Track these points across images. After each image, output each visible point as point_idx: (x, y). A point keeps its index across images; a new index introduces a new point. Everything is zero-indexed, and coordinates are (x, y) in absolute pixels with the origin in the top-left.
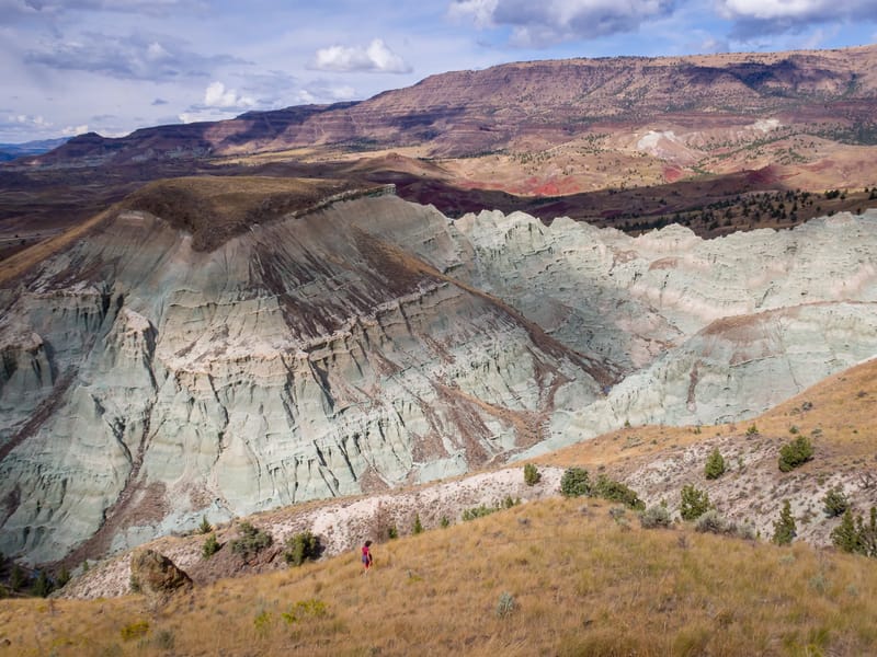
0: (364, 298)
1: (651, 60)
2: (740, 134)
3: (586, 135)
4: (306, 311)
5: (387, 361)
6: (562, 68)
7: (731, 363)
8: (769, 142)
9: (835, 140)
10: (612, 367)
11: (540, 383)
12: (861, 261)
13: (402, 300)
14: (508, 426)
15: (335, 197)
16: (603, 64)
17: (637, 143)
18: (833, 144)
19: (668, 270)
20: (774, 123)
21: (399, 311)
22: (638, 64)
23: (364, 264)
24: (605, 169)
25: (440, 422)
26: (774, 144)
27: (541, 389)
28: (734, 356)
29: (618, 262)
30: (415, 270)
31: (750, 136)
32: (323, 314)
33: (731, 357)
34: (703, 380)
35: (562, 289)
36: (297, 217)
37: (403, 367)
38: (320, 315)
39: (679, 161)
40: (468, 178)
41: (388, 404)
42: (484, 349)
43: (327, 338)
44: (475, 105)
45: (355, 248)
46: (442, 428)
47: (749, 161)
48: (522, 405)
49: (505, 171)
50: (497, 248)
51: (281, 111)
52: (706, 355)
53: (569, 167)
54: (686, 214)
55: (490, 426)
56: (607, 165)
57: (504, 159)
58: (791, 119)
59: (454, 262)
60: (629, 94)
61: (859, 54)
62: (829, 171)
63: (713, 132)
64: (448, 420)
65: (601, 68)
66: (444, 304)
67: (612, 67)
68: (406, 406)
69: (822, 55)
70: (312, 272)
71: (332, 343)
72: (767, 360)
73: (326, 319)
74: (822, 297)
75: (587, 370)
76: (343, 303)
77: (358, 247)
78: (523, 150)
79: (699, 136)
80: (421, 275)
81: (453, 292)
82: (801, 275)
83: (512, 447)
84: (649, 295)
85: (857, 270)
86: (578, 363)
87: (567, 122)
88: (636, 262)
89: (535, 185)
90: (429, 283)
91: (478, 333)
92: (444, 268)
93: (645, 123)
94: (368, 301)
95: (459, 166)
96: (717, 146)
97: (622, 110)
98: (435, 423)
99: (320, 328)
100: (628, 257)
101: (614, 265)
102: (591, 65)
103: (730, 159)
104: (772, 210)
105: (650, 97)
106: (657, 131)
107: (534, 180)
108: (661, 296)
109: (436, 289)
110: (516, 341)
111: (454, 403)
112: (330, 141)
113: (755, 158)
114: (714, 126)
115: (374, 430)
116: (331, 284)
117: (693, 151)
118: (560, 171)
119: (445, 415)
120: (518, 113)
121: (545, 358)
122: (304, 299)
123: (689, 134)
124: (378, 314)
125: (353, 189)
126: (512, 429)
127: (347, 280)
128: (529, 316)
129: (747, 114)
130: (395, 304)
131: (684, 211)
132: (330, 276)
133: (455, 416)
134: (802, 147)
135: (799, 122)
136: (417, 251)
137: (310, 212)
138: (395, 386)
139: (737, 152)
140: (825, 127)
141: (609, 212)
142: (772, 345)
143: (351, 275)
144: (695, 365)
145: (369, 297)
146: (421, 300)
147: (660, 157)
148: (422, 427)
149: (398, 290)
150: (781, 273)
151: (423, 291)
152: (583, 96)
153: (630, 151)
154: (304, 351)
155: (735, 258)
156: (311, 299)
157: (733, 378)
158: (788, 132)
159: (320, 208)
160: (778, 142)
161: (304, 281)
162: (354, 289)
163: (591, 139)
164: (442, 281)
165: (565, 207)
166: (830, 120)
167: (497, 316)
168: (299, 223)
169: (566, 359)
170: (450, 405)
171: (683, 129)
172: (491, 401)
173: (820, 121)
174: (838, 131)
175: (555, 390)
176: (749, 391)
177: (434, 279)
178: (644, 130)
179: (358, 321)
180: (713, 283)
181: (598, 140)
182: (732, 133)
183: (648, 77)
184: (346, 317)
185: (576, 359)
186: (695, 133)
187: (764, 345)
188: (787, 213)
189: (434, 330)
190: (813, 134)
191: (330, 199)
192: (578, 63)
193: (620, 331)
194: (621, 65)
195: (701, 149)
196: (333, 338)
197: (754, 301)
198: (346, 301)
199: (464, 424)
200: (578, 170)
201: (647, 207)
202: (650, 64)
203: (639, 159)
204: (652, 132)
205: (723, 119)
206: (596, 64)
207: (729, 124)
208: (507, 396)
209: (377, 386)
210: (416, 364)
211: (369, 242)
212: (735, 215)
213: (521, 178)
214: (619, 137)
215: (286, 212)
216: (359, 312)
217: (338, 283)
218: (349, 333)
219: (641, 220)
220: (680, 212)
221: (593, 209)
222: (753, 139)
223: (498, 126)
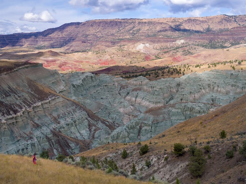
0: (29, 102)
1: (141, 20)
2: (171, 45)
3: (119, 45)
4: (7, 106)
5: (35, 123)
6: (111, 22)
7: (152, 122)
8: (181, 48)
9: (203, 47)
10: (116, 124)
11: (90, 130)
12: (200, 89)
13: (42, 102)
14: (77, 145)
15: (20, 67)
16: (125, 21)
17: (136, 47)
18: (202, 48)
19: (138, 91)
20: (182, 41)
21: (41, 106)
22: (137, 21)
23: (30, 90)
24: (125, 56)
25: (53, 144)
26: (182, 48)
27: (90, 132)
28: (154, 120)
29: (121, 89)
30: (48, 92)
31: (175, 46)
32: (13, 107)
33: (152, 121)
34: (143, 128)
35: (102, 98)
36: (6, 74)
37: (41, 125)
38: (12, 108)
39: (151, 54)
40: (77, 59)
41: (35, 138)
42: (71, 119)
43: (14, 116)
44: (81, 34)
45: (27, 85)
46: (54, 146)
47: (174, 54)
48: (84, 138)
49: (90, 57)
50: (79, 84)
51: (11, 35)
52: (145, 120)
53: (112, 56)
54: (150, 72)
55: (71, 145)
56: (126, 55)
57: (90, 53)
58: (188, 40)
59: (62, 89)
60: (134, 31)
61: (210, 19)
62: (199, 58)
63: (162, 44)
64: (56, 143)
65: (124, 22)
66: (57, 104)
67: (128, 22)
68: (42, 138)
69: (198, 19)
70: (10, 93)
71: (16, 117)
72: (164, 122)
73: (14, 109)
74: (187, 100)
75: (107, 126)
76: (21, 104)
77: (28, 84)
78: (97, 50)
79: (157, 45)
80: (50, 94)
81: (61, 99)
82: (181, 93)
83: (78, 152)
84: (131, 100)
85: (199, 92)
86: (104, 123)
87: (112, 40)
88: (128, 89)
89: (101, 62)
90: (52, 97)
91: (69, 113)
92: (59, 91)
93: (139, 41)
94: (30, 103)
95: (74, 55)
96: (164, 49)
97: (132, 36)
98: (52, 144)
99: (11, 112)
100: (125, 87)
101: (120, 90)
102: (121, 21)
103: (168, 53)
104: (177, 71)
105: (141, 32)
106: (143, 44)
107: (100, 60)
108: (136, 100)
109: (55, 98)
110: (82, 116)
111: (58, 137)
112: (28, 46)
113: (176, 53)
114: (162, 42)
115: (29, 147)
116: (17, 97)
117: (155, 51)
118: (109, 57)
119: (55, 142)
120: (95, 37)
121: (92, 122)
122: (7, 102)
123: (154, 45)
124: (33, 107)
125: (27, 65)
126: (78, 146)
127: (23, 96)
128: (88, 108)
129: (174, 38)
130: (40, 104)
131: (150, 71)
132: (16, 94)
133: (58, 142)
134: (192, 49)
135: (191, 41)
136: (50, 86)
137: (11, 72)
138: (38, 132)
139: (170, 51)
140: (200, 43)
141: (125, 71)
142: (166, 116)
143: (24, 94)
144: (141, 124)
145: (31, 101)
146: (49, 102)
147: (144, 52)
148: (46, 145)
149: (41, 99)
150: (175, 92)
151: (50, 99)
152: (118, 31)
153: (134, 50)
154: (5, 120)
155: (159, 87)
156: (9, 102)
157: (153, 128)
158: (187, 44)
159: (15, 71)
160: (184, 48)
161: (7, 96)
162: (25, 99)
163: (120, 46)
164: (57, 96)
165: (110, 69)
166: (201, 40)
167: (76, 108)
168: (6, 76)
169: (100, 122)
170: (57, 138)
171: (152, 43)
172: (73, 136)
173: (198, 41)
174: (204, 44)
175: (95, 132)
176: (158, 132)
177: (54, 95)
178: (138, 43)
179: (26, 109)
180: (152, 96)
181: (123, 47)
182: (168, 44)
183: (140, 25)
184: (21, 108)
185: (103, 122)
186: (156, 44)
187: (163, 117)
188: (182, 72)
189: (53, 112)
190: (195, 45)
191: (18, 68)
192: (116, 20)
193: (120, 112)
194: (131, 21)
195: (158, 50)
196: (16, 116)
197: (166, 102)
198: (22, 103)
199: (61, 145)
200: (115, 57)
201: (138, 70)
202: (141, 21)
203: (137, 53)
204: (141, 44)
205: (166, 40)
206: (123, 21)
207: (168, 41)
208: (78, 135)
209: (31, 132)
210: (46, 124)
211: (32, 83)
212: (165, 73)
213: (96, 59)
214: (130, 45)
215: (2, 73)
216: (26, 107)
217: (19, 97)
218: (22, 114)
219: (135, 74)
220: (149, 71)
221: (120, 70)
222: (176, 46)
223: (89, 41)
